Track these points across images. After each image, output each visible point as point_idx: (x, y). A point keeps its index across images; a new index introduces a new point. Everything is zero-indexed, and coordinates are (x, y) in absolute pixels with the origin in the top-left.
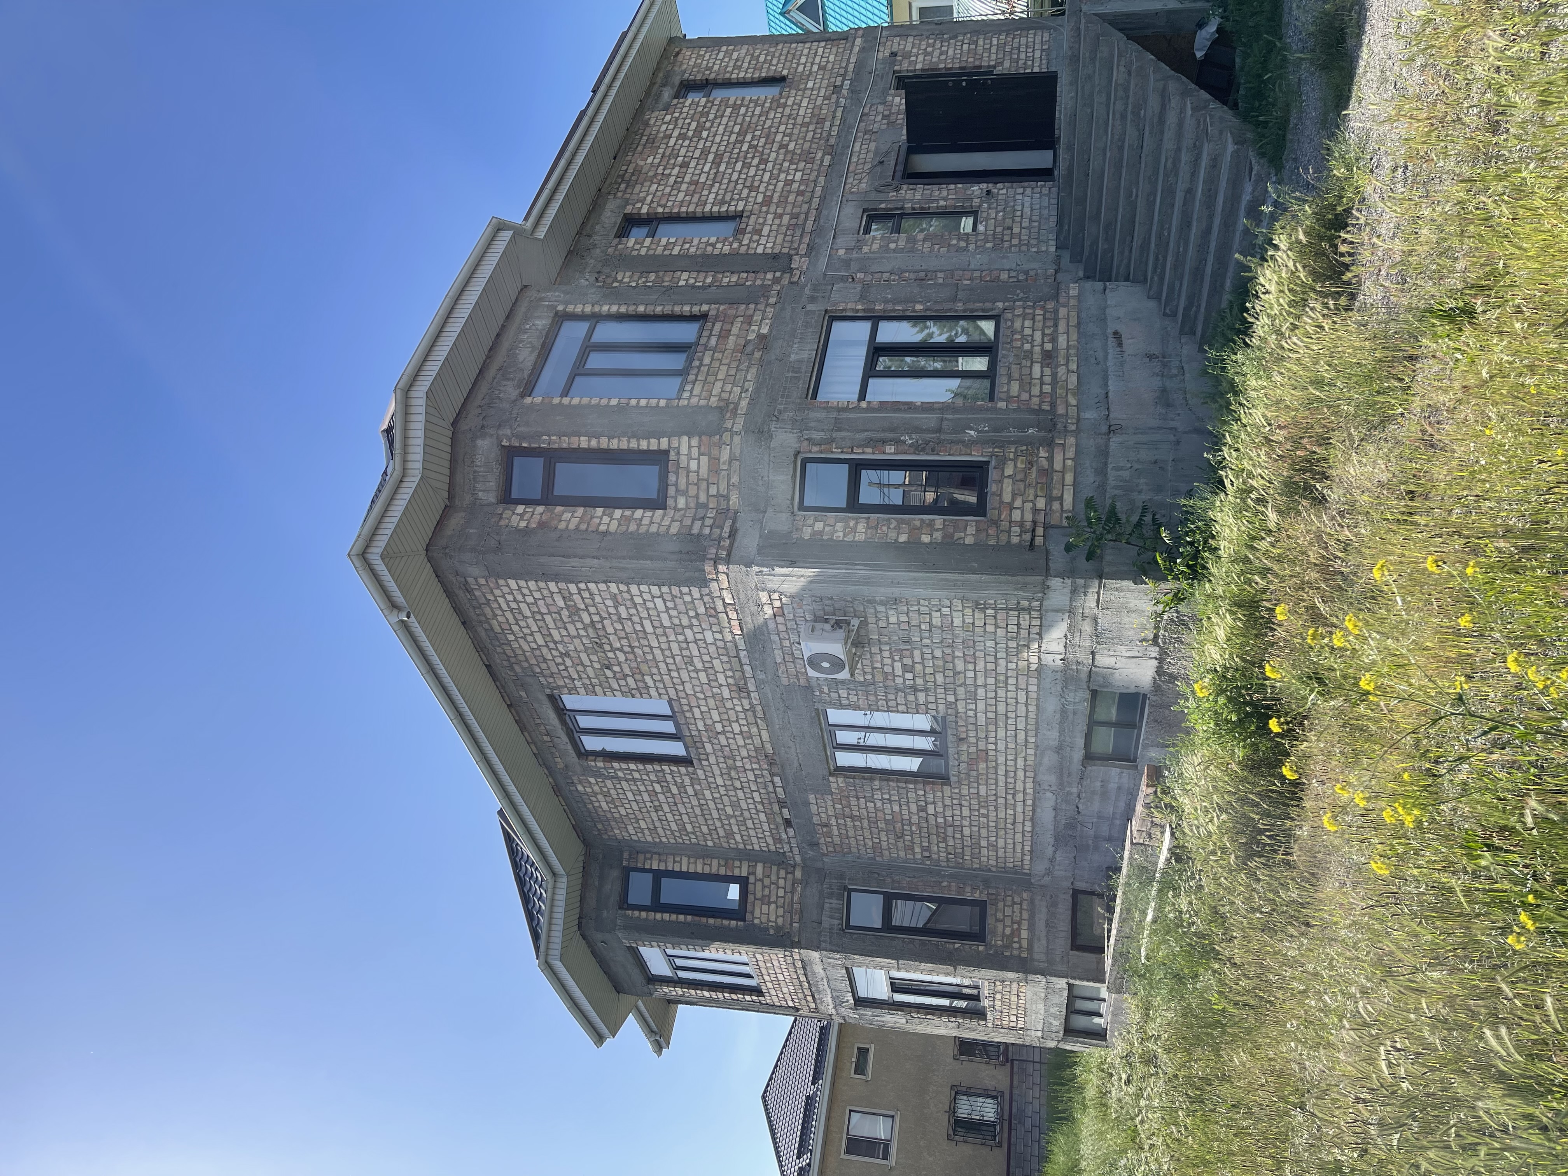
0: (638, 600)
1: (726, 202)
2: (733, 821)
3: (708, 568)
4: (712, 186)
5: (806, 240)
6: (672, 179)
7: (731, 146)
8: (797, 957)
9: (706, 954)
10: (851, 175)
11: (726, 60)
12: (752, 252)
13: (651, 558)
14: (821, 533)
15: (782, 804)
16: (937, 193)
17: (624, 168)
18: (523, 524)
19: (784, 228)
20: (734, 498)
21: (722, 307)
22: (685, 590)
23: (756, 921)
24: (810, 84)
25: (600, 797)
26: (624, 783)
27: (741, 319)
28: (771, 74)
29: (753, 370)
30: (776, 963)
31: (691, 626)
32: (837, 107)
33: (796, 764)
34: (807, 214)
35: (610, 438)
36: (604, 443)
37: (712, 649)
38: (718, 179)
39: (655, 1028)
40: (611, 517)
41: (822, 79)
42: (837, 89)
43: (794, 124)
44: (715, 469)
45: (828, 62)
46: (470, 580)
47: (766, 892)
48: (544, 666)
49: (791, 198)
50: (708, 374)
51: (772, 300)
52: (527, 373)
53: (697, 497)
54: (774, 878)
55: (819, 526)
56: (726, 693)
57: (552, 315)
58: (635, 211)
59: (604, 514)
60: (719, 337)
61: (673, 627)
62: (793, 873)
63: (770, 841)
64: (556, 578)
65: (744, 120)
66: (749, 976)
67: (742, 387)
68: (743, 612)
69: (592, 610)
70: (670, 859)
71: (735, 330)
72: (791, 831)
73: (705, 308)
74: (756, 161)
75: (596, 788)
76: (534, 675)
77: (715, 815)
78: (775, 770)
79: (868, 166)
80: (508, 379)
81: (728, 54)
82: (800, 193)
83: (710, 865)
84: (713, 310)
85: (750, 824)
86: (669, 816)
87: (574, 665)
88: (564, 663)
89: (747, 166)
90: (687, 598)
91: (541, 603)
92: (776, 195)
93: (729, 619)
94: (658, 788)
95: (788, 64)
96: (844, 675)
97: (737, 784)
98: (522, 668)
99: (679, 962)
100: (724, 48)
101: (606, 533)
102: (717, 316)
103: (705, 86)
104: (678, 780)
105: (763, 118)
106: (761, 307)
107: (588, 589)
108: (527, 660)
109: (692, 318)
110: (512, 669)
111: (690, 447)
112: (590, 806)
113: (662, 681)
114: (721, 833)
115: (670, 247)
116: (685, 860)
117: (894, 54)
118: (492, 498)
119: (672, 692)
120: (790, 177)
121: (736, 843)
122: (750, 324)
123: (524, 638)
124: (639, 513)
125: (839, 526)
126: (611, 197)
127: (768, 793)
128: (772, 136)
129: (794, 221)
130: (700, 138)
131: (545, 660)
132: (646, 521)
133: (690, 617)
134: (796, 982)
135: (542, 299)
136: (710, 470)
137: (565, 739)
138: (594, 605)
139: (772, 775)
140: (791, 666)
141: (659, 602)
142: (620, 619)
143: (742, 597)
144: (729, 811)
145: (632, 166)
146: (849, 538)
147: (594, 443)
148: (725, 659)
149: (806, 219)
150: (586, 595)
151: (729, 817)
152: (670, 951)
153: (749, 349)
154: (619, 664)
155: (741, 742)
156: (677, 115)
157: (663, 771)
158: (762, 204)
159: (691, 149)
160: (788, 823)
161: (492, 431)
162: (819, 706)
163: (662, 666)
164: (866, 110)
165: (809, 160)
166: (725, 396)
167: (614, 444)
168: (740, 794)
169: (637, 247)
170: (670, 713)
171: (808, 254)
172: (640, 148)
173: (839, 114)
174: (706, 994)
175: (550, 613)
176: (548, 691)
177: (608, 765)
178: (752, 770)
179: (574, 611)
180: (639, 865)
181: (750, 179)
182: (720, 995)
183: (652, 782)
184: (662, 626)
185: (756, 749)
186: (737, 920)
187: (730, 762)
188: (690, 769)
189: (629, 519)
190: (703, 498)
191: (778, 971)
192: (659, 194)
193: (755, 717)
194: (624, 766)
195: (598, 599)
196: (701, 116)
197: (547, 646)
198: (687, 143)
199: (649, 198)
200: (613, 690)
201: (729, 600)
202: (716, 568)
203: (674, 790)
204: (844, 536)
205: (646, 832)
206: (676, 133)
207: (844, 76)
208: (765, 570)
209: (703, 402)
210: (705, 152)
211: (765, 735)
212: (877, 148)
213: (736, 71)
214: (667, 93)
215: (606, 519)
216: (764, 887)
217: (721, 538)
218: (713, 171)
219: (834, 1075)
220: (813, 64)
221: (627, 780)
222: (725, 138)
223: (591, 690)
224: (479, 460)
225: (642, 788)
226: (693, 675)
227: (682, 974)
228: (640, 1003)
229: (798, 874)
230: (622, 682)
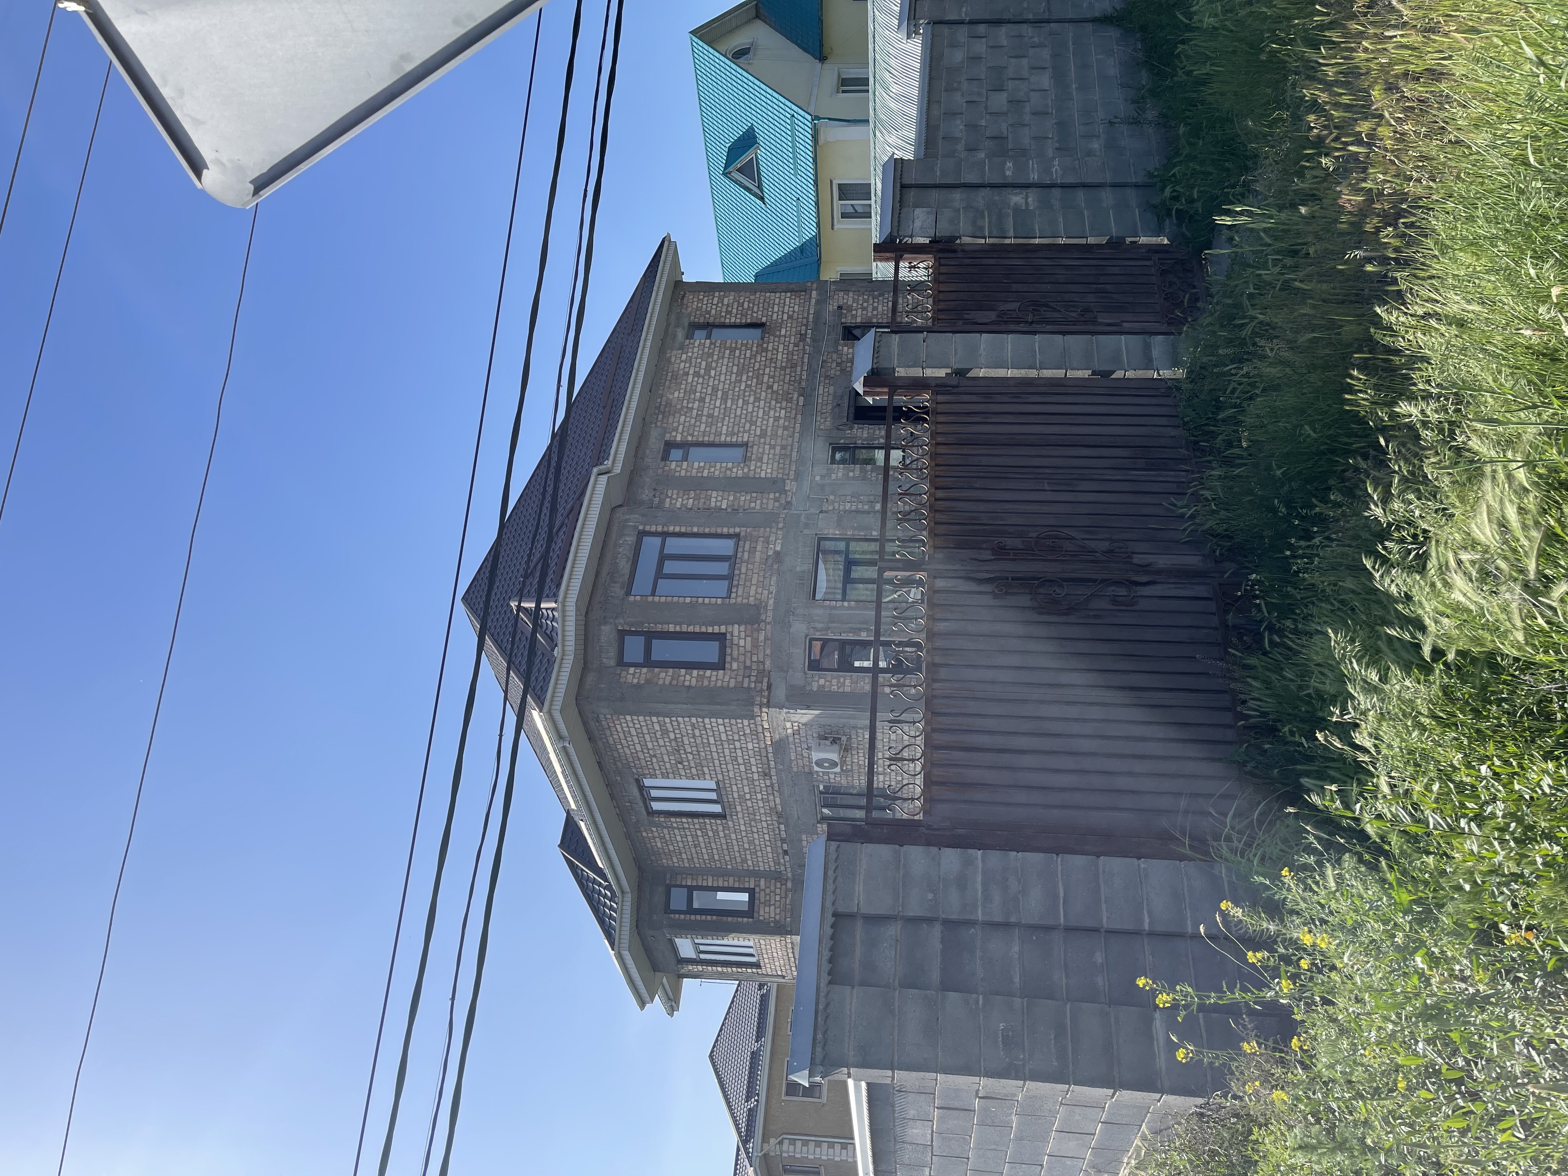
0: (708, 726)
1: (735, 434)
2: (748, 852)
3: (756, 709)
4: (723, 419)
5: (793, 468)
6: (695, 412)
7: (733, 385)
8: (789, 941)
9: (725, 942)
10: (819, 414)
11: (720, 305)
12: (758, 476)
13: (720, 704)
14: (823, 686)
15: (783, 841)
16: (877, 432)
17: (659, 400)
18: (636, 681)
19: (777, 457)
20: (768, 663)
21: (749, 530)
22: (740, 721)
23: (761, 918)
24: (783, 332)
25: (657, 840)
26: (676, 831)
27: (762, 539)
28: (754, 321)
29: (774, 578)
30: (773, 946)
31: (739, 740)
32: (804, 353)
33: (796, 817)
34: (792, 446)
35: (688, 626)
36: (684, 628)
37: (751, 752)
38: (727, 414)
39: (671, 996)
40: (691, 675)
41: (791, 327)
42: (803, 337)
43: (775, 368)
44: (755, 645)
45: (794, 312)
46: (601, 716)
47: (768, 898)
48: (637, 762)
49: (780, 432)
50: (745, 581)
51: (781, 525)
52: (627, 577)
53: (745, 662)
54: (772, 888)
55: (822, 682)
56: (756, 776)
57: (636, 533)
58: (672, 439)
59: (686, 673)
60: (749, 552)
61: (728, 740)
62: (786, 884)
63: (772, 864)
64: (658, 715)
65: (739, 362)
66: (752, 955)
67: (769, 590)
68: (774, 732)
69: (677, 731)
70: (700, 878)
71: (759, 548)
72: (787, 858)
73: (737, 530)
74: (752, 399)
75: (656, 834)
76: (630, 767)
77: (736, 848)
78: (781, 820)
79: (830, 407)
80: (616, 582)
81: (721, 300)
82: (785, 428)
83: (728, 881)
84: (743, 532)
85: (759, 854)
86: (704, 851)
87: (658, 761)
88: (651, 761)
89: (746, 403)
90: (740, 726)
91: (644, 728)
92: (769, 429)
93: (765, 736)
94: (699, 833)
95: (765, 312)
96: (838, 769)
97: (755, 830)
98: (622, 763)
99: (702, 948)
100: (717, 294)
101: (690, 687)
102: (746, 536)
103: (708, 327)
104: (715, 828)
105: (753, 361)
106: (774, 530)
107: (677, 721)
108: (626, 759)
109: (729, 536)
110: (615, 764)
111: (739, 632)
112: (648, 845)
113: (715, 770)
114: (739, 860)
115: (701, 470)
116: (710, 879)
117: (840, 308)
118: (612, 663)
119: (720, 777)
120: (777, 415)
121: (748, 866)
122: (768, 543)
123: (628, 747)
124: (708, 673)
125: (834, 682)
126: (653, 426)
127: (775, 835)
128: (761, 378)
129: (783, 452)
130: (710, 377)
131: (639, 759)
132: (713, 678)
133: (740, 736)
134: (786, 958)
135: (627, 520)
136: (753, 646)
137: (641, 804)
138: (679, 729)
139: (779, 823)
140: (800, 761)
141: (722, 728)
142: (694, 736)
143: (775, 724)
144: (746, 846)
145: (664, 398)
146: (841, 690)
147: (678, 629)
148: (758, 758)
149: (792, 450)
150: (675, 724)
151: (745, 850)
152: (697, 941)
153: (770, 562)
154: (688, 761)
155: (761, 805)
156: (690, 354)
157: (705, 823)
158: (760, 437)
159: (705, 386)
160: (786, 852)
161: (611, 620)
162: (816, 784)
163: (717, 762)
164: (825, 358)
165: (790, 400)
166: (758, 596)
167: (691, 629)
168: (756, 836)
169: (678, 469)
170: (715, 788)
171: (796, 479)
172: (667, 383)
173: (806, 360)
174: (719, 969)
175: (649, 733)
176: (636, 777)
177: (668, 819)
178: (766, 821)
179: (665, 732)
180: (678, 883)
181: (749, 415)
182: (729, 970)
183: (696, 829)
184: (721, 740)
185: (771, 809)
186: (748, 918)
187: (752, 817)
188: (724, 821)
189: (703, 677)
190: (748, 663)
191: (774, 950)
192: (687, 424)
193: (773, 790)
194: (678, 820)
195: (682, 726)
196: (708, 357)
197: (642, 751)
198: (701, 380)
199: (681, 428)
200: (680, 775)
201: (766, 726)
202: (761, 709)
203: (710, 834)
204: (838, 688)
205: (686, 861)
206: (691, 372)
207: (806, 326)
208: (792, 711)
209: (745, 601)
210: (715, 390)
211: (778, 800)
212: (835, 392)
213: (728, 316)
214: (680, 334)
215: (688, 677)
216: (766, 895)
217: (762, 690)
218: (723, 406)
219: (774, 1034)
220: (783, 313)
221: (679, 829)
222: (728, 377)
223: (665, 776)
224: (603, 639)
225: (688, 833)
226: (736, 767)
227: (703, 956)
228: (665, 980)
229: (789, 885)
230: (688, 771)
